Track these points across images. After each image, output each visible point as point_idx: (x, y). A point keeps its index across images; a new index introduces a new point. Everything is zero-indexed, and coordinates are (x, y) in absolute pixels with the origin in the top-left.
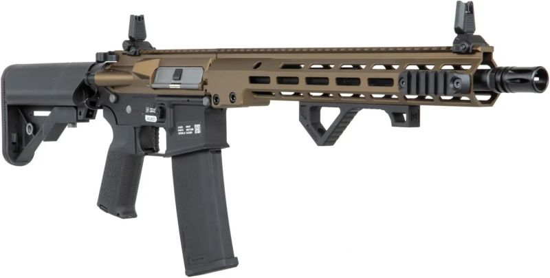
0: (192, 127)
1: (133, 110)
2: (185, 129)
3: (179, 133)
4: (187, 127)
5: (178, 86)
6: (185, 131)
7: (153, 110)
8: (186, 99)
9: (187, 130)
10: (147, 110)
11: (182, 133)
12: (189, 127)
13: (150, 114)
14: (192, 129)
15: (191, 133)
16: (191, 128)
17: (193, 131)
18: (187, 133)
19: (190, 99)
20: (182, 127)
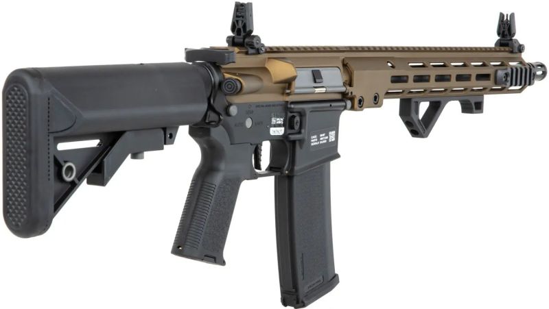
0: (327, 135)
1: (254, 124)
2: (319, 138)
3: (312, 144)
4: (321, 135)
5: (323, 90)
6: (319, 140)
7: (280, 121)
8: (328, 104)
9: (321, 139)
10: (274, 121)
11: (316, 143)
12: (324, 135)
13: (275, 126)
14: (327, 138)
15: (325, 141)
16: (325, 136)
17: (328, 140)
18: (321, 142)
19: (333, 104)
20: (315, 137)
